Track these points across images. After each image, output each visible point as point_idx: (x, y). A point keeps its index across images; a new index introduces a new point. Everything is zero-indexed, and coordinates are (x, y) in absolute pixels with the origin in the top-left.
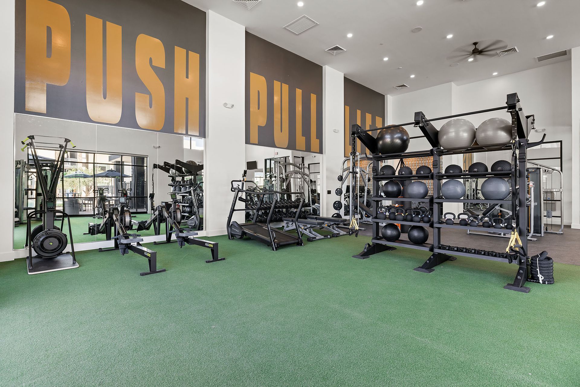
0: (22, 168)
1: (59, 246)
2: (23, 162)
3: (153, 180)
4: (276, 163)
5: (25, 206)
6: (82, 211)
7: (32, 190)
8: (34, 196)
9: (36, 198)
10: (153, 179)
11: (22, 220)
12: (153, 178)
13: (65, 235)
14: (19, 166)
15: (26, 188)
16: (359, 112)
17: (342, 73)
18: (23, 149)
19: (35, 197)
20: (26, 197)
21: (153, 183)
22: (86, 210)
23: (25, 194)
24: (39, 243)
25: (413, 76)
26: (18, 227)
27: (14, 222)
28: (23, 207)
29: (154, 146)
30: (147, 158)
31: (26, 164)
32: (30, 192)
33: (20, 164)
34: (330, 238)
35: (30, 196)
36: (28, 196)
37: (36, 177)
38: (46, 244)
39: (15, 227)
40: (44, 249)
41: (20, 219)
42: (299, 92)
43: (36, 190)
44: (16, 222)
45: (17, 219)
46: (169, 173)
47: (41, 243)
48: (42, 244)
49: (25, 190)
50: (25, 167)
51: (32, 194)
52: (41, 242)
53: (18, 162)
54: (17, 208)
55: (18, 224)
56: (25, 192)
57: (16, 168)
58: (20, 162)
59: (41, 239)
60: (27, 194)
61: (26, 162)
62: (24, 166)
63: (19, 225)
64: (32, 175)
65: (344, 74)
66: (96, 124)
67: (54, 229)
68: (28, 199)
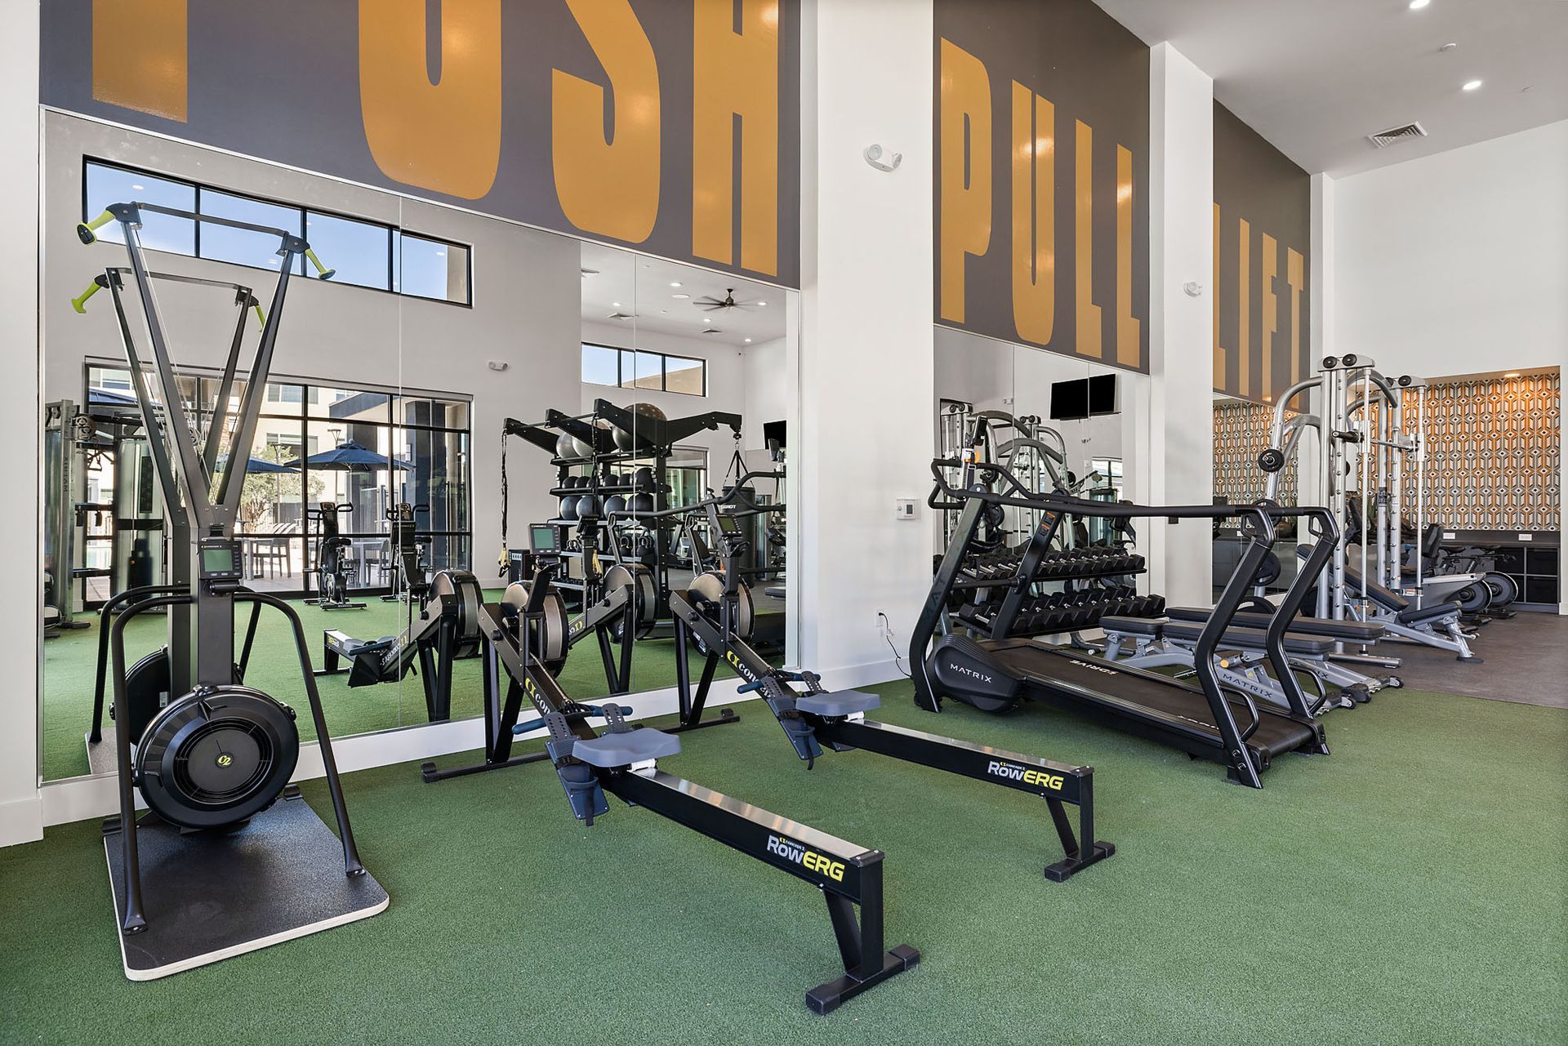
0: (66, 428)
1: (258, 774)
2: (68, 408)
3: (504, 476)
4: (957, 411)
5: (77, 565)
6: (249, 577)
7: (98, 508)
8: (107, 528)
9: (115, 539)
10: (504, 473)
11: (68, 612)
12: (503, 468)
13: (290, 715)
14: (55, 423)
15: (80, 501)
16: (1244, 227)
17: (1209, 78)
18: (78, 303)
19: (110, 533)
20: (78, 531)
21: (505, 485)
22: (262, 576)
23: (75, 524)
24: (168, 758)
25: (1472, 85)
26: (56, 640)
27: (41, 623)
28: (71, 568)
29: (491, 363)
30: (470, 402)
31: (78, 415)
32: (92, 515)
33: (58, 418)
34: (1352, 708)
35: (94, 530)
36: (85, 531)
37: (113, 462)
38: (200, 769)
39: (46, 638)
40: (189, 792)
41: (62, 609)
42: (1084, 134)
43: (114, 508)
44: (48, 621)
45: (52, 612)
46: (554, 451)
47: (175, 761)
48: (181, 766)
49: (77, 506)
50: (74, 425)
51: (99, 523)
52: (177, 755)
53: (53, 410)
54: (50, 573)
55: (57, 628)
56: (76, 516)
57: (48, 429)
58: (59, 409)
59: (177, 741)
60: (82, 521)
61: (78, 407)
62: (74, 421)
63: (58, 633)
64: (101, 455)
65: (1215, 82)
66: (401, 194)
67: (233, 684)
68: (87, 538)
